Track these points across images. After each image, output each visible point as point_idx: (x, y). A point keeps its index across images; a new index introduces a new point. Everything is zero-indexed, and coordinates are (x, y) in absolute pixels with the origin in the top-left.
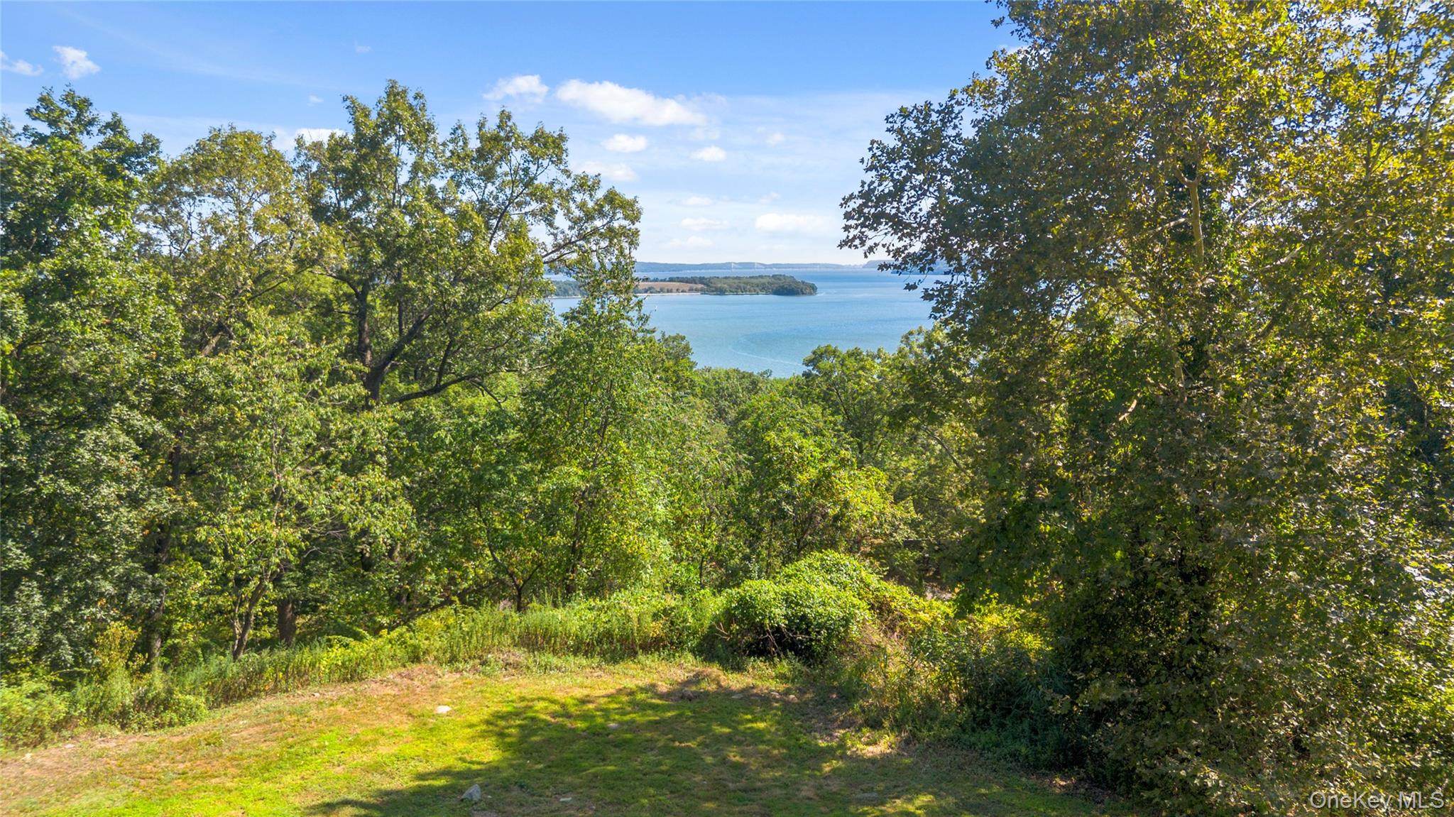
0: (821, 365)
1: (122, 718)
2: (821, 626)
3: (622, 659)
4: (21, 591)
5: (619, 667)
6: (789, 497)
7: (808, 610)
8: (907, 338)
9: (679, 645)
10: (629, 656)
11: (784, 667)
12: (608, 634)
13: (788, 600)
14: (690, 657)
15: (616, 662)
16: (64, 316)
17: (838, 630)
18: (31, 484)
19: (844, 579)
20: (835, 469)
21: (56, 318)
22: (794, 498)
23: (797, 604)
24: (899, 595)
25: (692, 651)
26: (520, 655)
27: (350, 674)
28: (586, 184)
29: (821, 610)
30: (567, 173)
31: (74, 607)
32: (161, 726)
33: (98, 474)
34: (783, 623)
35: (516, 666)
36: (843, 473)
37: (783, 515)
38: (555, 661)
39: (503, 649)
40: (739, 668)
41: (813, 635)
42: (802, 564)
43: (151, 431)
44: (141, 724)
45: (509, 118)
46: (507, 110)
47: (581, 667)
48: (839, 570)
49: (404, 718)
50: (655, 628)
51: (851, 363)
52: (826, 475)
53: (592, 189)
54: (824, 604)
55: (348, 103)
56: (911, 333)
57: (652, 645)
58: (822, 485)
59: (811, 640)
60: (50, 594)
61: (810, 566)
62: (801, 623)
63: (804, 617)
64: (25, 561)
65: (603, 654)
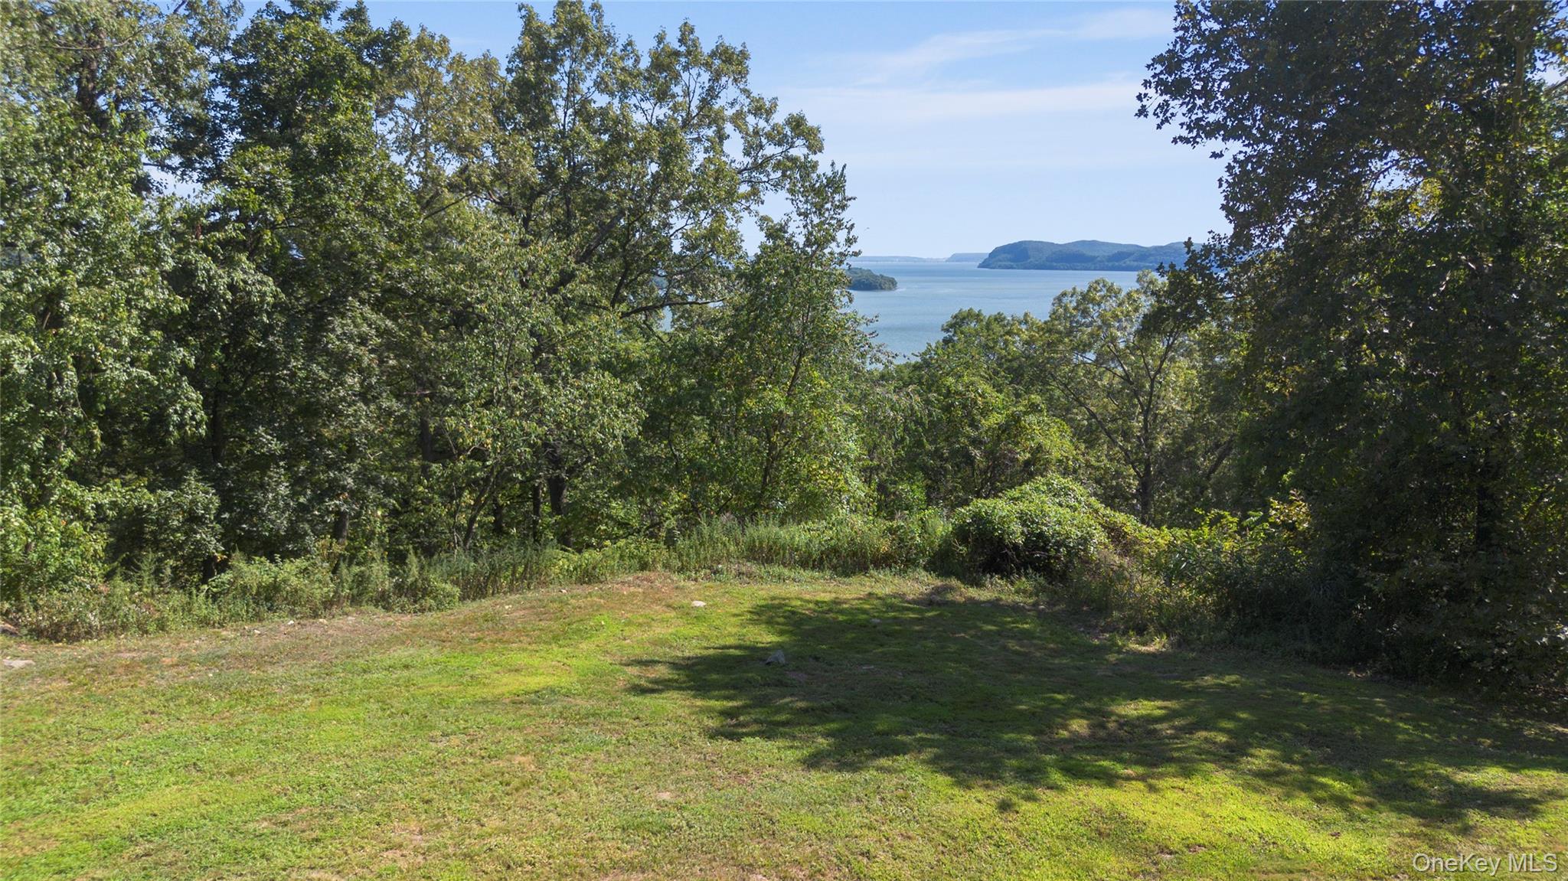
0: (965, 328)
1: (383, 600)
2: (1059, 544)
3: (854, 573)
4: (271, 477)
5: (853, 579)
6: (976, 442)
7: (1045, 528)
8: (1059, 299)
9: (910, 563)
10: (861, 571)
11: (1025, 583)
12: (835, 550)
13: (1024, 519)
14: (924, 573)
15: (847, 575)
16: (329, 190)
17: (1078, 551)
18: (286, 368)
19: (1072, 502)
20: (1026, 413)
21: (320, 191)
22: (981, 442)
23: (1033, 522)
24: (1129, 523)
25: (925, 568)
26: (752, 567)
27: (587, 576)
28: (761, 109)
29: (1057, 528)
30: (746, 92)
31: (318, 499)
32: (423, 610)
33: (341, 363)
34: (1020, 541)
35: (750, 575)
36: (1032, 418)
37: (970, 460)
38: (786, 572)
39: (732, 560)
40: (978, 584)
41: (1053, 553)
42: (1026, 487)
43: (383, 326)
44: (402, 608)
45: (692, 31)
46: (691, 23)
47: (812, 578)
48: (1066, 494)
49: (664, 608)
50: (885, 546)
51: (996, 327)
52: (1016, 419)
53: (769, 112)
54: (1060, 523)
55: (523, 12)
56: (1064, 294)
57: (883, 561)
58: (1012, 428)
59: (1049, 557)
60: (297, 483)
61: (1037, 489)
62: (1038, 541)
63: (1041, 535)
64: (276, 446)
65: (834, 568)
